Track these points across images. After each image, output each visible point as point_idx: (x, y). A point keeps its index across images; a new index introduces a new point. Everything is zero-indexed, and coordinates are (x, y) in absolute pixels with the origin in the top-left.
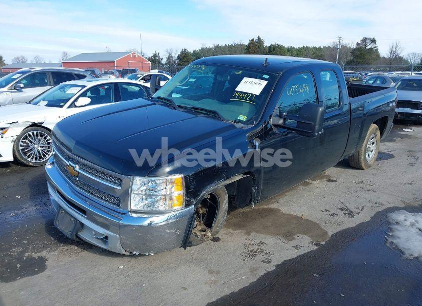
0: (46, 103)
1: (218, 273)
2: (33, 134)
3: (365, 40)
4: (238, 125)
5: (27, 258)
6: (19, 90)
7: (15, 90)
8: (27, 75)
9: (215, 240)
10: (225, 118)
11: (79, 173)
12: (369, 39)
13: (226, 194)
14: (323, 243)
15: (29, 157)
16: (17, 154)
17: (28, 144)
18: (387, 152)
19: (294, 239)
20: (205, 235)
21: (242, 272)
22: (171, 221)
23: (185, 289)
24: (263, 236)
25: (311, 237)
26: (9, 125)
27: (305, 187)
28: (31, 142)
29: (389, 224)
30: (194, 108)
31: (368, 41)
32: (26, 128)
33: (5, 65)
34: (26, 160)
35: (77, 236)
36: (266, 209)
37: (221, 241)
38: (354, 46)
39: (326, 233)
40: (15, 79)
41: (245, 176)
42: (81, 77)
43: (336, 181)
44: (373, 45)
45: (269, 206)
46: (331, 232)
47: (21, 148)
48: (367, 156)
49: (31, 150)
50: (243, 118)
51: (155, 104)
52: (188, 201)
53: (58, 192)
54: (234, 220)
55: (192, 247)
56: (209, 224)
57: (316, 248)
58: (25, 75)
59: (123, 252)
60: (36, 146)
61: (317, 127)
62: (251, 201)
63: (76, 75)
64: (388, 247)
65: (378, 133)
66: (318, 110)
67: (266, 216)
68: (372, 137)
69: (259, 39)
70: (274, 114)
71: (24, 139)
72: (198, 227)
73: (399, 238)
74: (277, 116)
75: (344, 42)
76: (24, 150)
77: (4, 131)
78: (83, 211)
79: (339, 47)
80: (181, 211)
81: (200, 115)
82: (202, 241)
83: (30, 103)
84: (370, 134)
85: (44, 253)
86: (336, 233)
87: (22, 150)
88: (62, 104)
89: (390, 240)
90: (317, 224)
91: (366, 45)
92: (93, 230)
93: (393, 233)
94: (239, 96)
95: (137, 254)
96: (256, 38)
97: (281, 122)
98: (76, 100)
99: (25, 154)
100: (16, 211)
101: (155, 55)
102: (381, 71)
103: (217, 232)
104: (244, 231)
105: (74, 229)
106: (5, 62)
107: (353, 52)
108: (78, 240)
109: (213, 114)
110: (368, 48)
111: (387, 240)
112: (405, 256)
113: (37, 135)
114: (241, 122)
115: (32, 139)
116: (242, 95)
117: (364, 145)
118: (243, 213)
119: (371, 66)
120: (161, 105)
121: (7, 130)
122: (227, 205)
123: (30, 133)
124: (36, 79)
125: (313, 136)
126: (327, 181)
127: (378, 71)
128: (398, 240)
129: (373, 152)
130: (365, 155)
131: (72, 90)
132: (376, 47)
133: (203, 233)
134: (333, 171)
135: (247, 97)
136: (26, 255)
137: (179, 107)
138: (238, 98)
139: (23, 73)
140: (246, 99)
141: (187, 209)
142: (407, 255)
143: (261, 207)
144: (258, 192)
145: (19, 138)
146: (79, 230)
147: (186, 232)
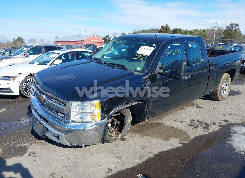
0: (38, 63)
1: (121, 158)
2: (30, 80)
3: (232, 25)
4: (136, 73)
5: (18, 147)
6: (27, 56)
7: (24, 57)
8: (31, 48)
9: (123, 139)
10: (129, 69)
11: (45, 100)
12: (234, 24)
13: (130, 113)
14: (187, 143)
15: (28, 92)
16: (21, 91)
17: (27, 85)
18: (237, 91)
19: (169, 140)
20: (117, 137)
21: (135, 158)
22: (93, 127)
23: (100, 166)
24: (151, 138)
25: (179, 139)
26: (17, 75)
27: (182, 111)
28: (29, 85)
29: (230, 133)
30: (112, 64)
31: (234, 26)
32: (27, 76)
33: (25, 43)
34: (26, 94)
35: (44, 135)
36: (156, 123)
37: (126, 140)
38: (225, 28)
39: (189, 137)
40: (25, 50)
41: (140, 102)
42: (60, 48)
43: (202, 107)
44: (237, 28)
45: (158, 121)
46: (192, 137)
47: (24, 88)
48: (222, 93)
49: (29, 89)
50: (139, 69)
51: (92, 62)
52: (103, 116)
53: (36, 111)
54: (136, 129)
55: (109, 143)
56: (120, 131)
57: (181, 145)
58: (30, 48)
59: (68, 144)
60: (32, 87)
61: (182, 74)
62: (144, 117)
63: (58, 48)
64: (226, 146)
65: (230, 79)
66: (183, 64)
67: (155, 127)
68: (225, 81)
69: (167, 26)
70: (158, 67)
71: (26, 83)
72: (114, 132)
73: (234, 141)
74: (159, 67)
75: (218, 26)
76: (25, 89)
77: (15, 78)
78: (47, 121)
79: (216, 29)
80: (99, 122)
81: (115, 68)
82: (115, 140)
83: (30, 63)
84: (224, 80)
85: (27, 144)
86: (195, 137)
87: (24, 89)
88: (47, 63)
89: (228, 142)
90: (185, 132)
91: (232, 28)
92: (52, 132)
93: (231, 138)
94: (138, 56)
95: (75, 145)
96: (165, 25)
97: (162, 71)
98: (54, 61)
99: (26, 91)
100: (17, 122)
101: (107, 37)
102: (242, 43)
103: (125, 135)
104: (141, 135)
105: (42, 131)
106: (25, 42)
107: (224, 32)
108: (45, 137)
109: (123, 67)
110: (234, 29)
111: (226, 142)
112: (236, 152)
113: (33, 81)
114: (138, 71)
115: (30, 83)
116: (140, 56)
117: (220, 86)
118: (142, 125)
119: (235, 40)
120: (95, 62)
121: (16, 78)
122: (131, 120)
123: (29, 79)
124: (36, 50)
125: (180, 79)
126: (196, 107)
127: (240, 43)
128: (233, 142)
129: (227, 90)
130: (221, 92)
131: (53, 56)
132: (238, 29)
133: (116, 135)
134: (199, 101)
135: (142, 57)
136: (18, 145)
137: (105, 63)
138: (137, 58)
139: (29, 47)
140: (141, 58)
141: (103, 120)
142: (237, 151)
143: (153, 122)
144: (148, 112)
145: (22, 82)
146: (45, 132)
147: (103, 134)
